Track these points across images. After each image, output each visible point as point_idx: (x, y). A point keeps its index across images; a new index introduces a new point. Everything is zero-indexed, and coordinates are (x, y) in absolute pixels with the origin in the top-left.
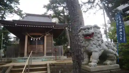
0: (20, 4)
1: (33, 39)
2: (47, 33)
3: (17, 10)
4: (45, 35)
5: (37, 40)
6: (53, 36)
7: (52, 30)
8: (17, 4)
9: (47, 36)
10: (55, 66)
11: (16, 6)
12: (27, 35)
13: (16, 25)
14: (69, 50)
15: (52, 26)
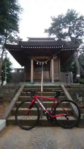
0: (19, 32)
1: (39, 63)
2: (54, 56)
3: (17, 39)
4: (52, 58)
5: (43, 64)
6: (60, 60)
7: (59, 52)
8: (17, 32)
9: (54, 59)
10: (71, 89)
11: (16, 34)
12: (32, 59)
13: (22, 47)
14: (79, 79)
15: (61, 46)
